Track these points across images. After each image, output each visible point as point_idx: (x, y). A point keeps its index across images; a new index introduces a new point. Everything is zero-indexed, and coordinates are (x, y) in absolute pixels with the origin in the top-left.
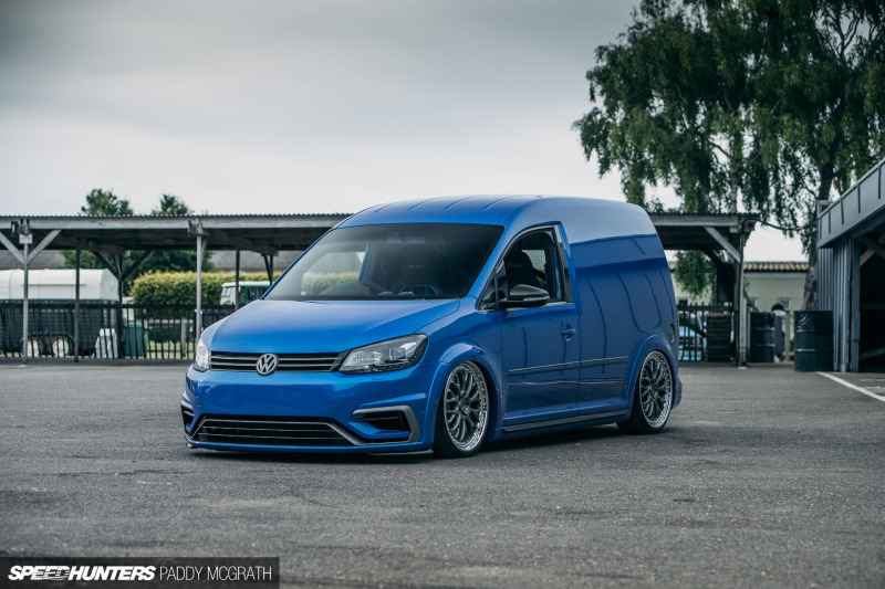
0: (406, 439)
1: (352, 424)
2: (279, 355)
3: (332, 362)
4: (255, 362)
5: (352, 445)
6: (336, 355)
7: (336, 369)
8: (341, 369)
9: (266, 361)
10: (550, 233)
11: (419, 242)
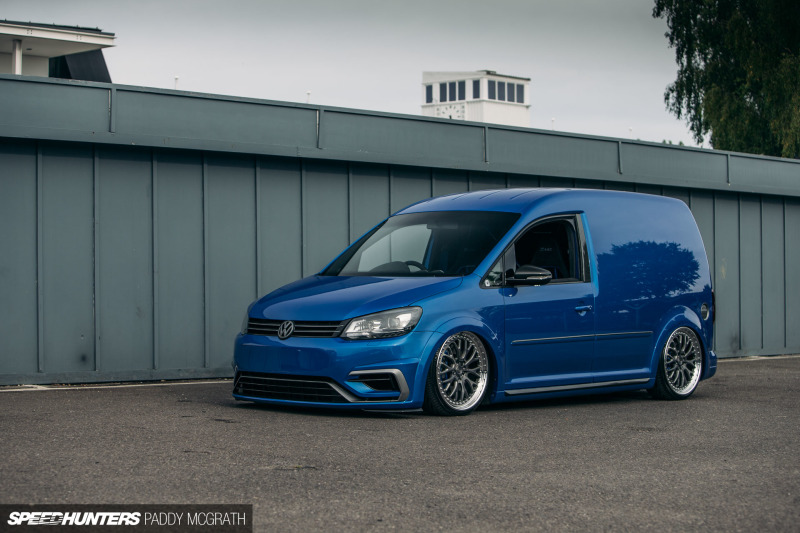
0: (396, 398)
1: (347, 383)
2: (296, 322)
3: (335, 329)
4: (278, 327)
5: (348, 402)
6: (338, 323)
7: (339, 336)
8: (343, 335)
9: (286, 327)
10: (571, 221)
11: (453, 227)
